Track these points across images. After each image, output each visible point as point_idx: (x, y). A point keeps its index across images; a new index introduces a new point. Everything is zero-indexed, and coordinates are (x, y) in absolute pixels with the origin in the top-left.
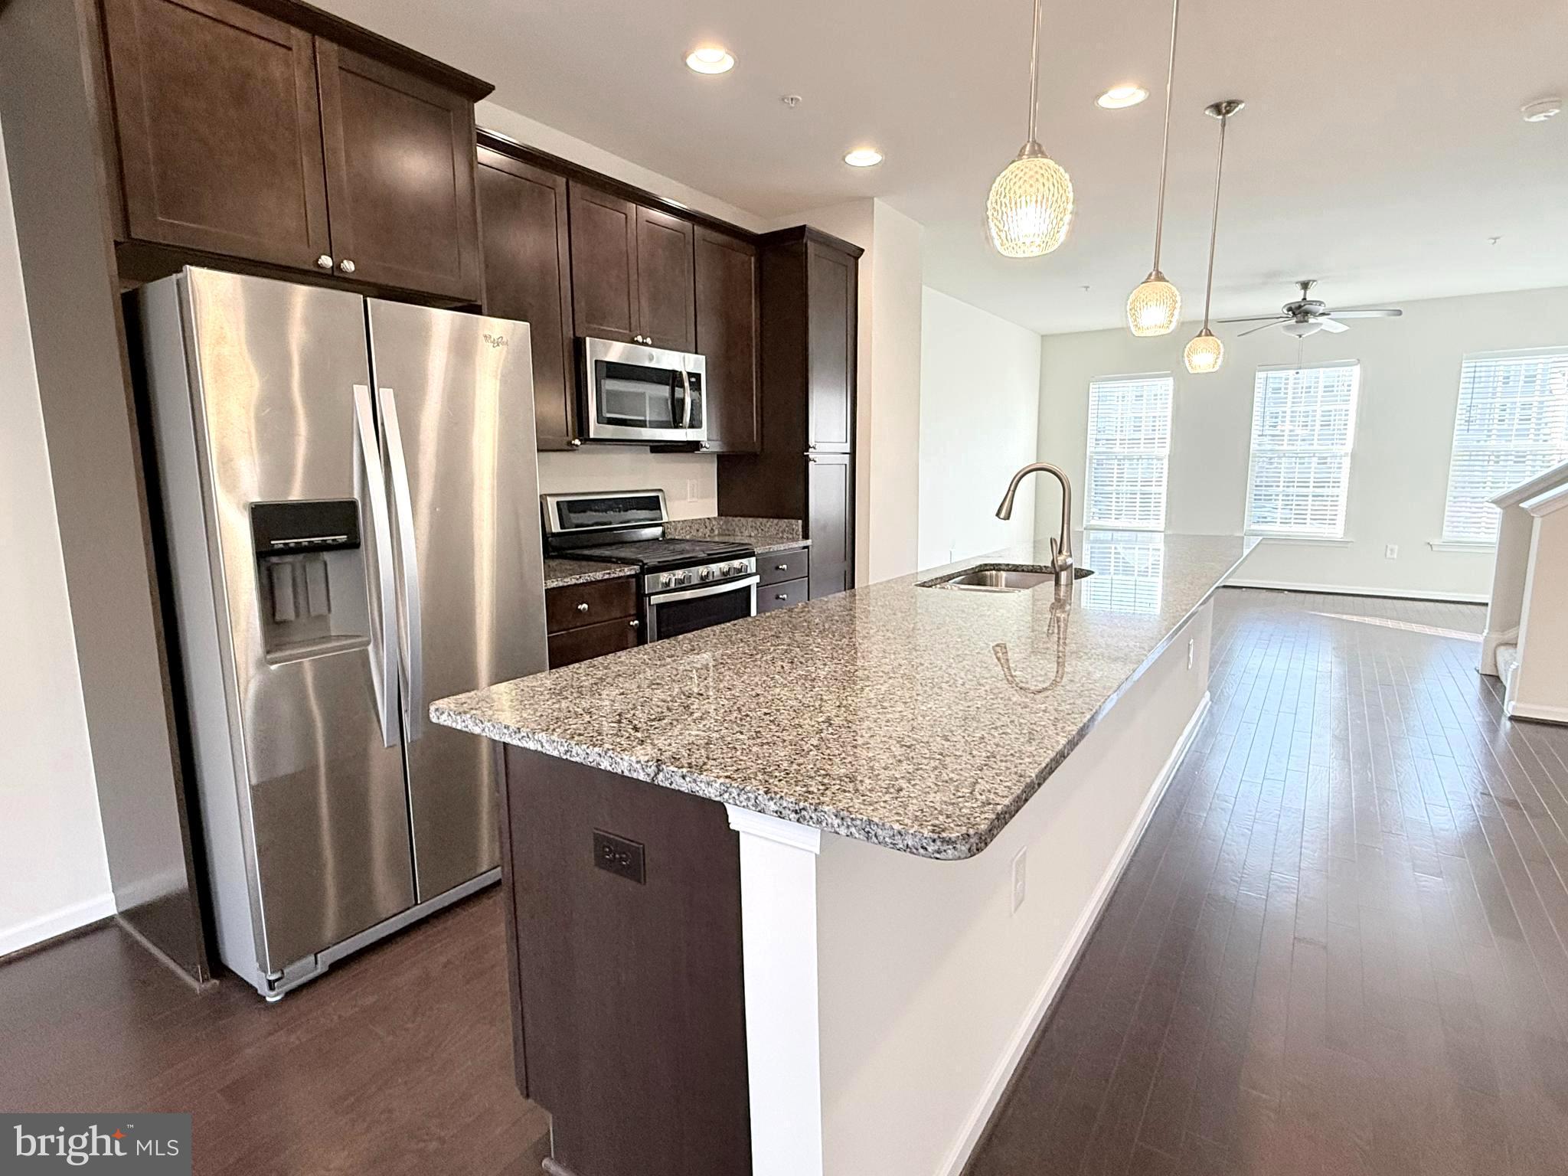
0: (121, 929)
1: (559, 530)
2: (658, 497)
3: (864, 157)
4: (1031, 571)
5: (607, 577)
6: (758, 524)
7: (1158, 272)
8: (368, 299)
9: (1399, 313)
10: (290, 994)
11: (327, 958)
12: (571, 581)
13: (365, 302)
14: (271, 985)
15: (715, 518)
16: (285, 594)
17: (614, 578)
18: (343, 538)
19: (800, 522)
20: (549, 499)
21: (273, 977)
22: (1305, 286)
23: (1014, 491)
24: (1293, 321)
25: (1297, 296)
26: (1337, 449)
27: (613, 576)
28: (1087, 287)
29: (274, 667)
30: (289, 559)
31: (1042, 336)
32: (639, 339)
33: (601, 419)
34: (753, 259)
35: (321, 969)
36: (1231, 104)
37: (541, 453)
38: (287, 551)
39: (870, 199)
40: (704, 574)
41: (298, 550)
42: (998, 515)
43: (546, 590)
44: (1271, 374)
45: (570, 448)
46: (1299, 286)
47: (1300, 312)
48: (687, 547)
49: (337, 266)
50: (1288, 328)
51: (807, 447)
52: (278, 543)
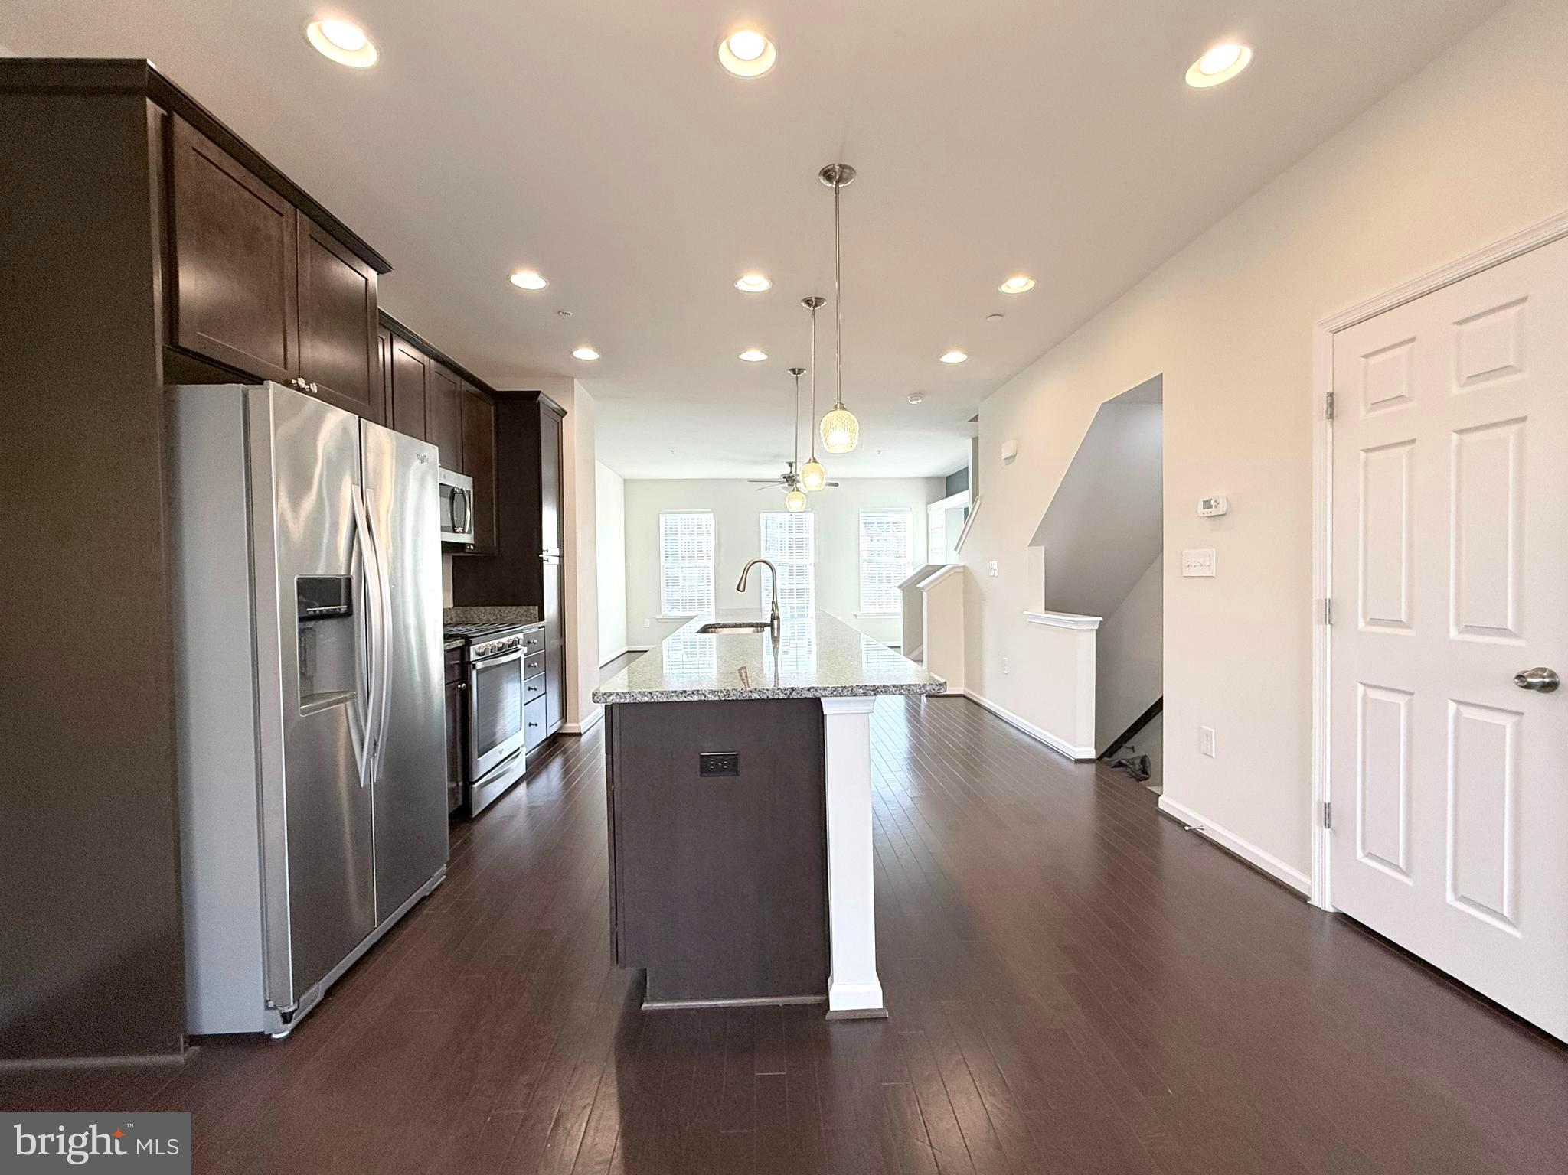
3: (585, 354)
4: (735, 627)
7: (814, 459)
8: (362, 419)
9: (837, 485)
11: (322, 990)
13: (359, 421)
14: (286, 1018)
15: (452, 608)
16: (310, 654)
18: (346, 609)
19: (537, 607)
22: (791, 465)
24: (787, 484)
25: (787, 470)
26: (805, 561)
28: (672, 451)
31: (625, 480)
34: (492, 408)
35: (319, 998)
36: (800, 371)
39: (570, 379)
40: (500, 645)
42: (738, 589)
44: (769, 515)
46: (787, 464)
47: (790, 479)
50: (785, 488)
51: (540, 551)
52: (308, 611)
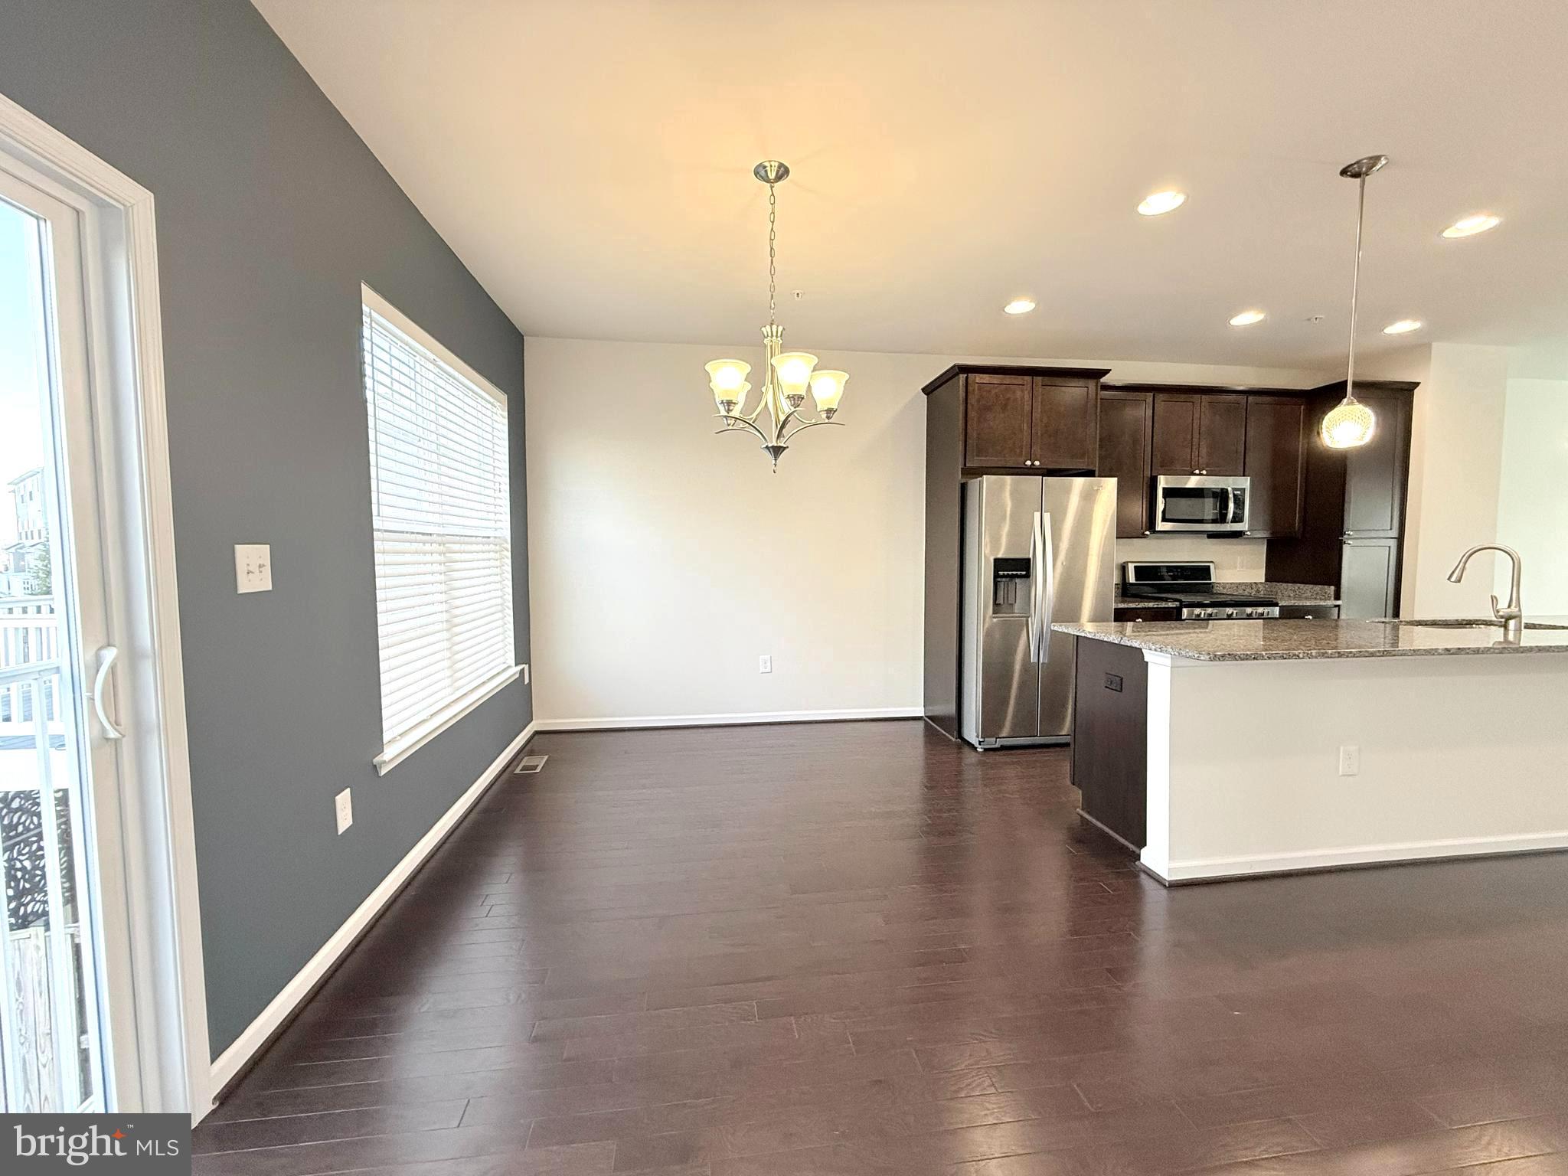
0: (924, 720)
1: (1134, 582)
2: (1209, 566)
3: (1402, 327)
5: (1155, 606)
6: (1297, 588)
8: (1043, 477)
10: (986, 750)
11: (999, 743)
12: (1132, 606)
14: (980, 742)
15: (1261, 583)
16: (1001, 593)
17: (1161, 608)
18: (1024, 573)
19: (1333, 588)
20: (1129, 564)
21: (981, 740)
23: (1465, 563)
27: (1159, 606)
29: (995, 620)
30: (1004, 579)
32: (1197, 472)
33: (1164, 520)
35: (997, 745)
37: (1119, 540)
38: (1004, 576)
39: (1428, 345)
40: (1230, 613)
41: (1008, 576)
42: (1449, 579)
43: (1115, 609)
45: (1144, 536)
48: (1224, 596)
49: (1033, 464)
51: (1342, 534)
52: (1001, 573)
